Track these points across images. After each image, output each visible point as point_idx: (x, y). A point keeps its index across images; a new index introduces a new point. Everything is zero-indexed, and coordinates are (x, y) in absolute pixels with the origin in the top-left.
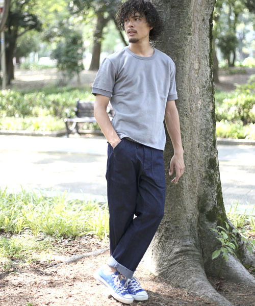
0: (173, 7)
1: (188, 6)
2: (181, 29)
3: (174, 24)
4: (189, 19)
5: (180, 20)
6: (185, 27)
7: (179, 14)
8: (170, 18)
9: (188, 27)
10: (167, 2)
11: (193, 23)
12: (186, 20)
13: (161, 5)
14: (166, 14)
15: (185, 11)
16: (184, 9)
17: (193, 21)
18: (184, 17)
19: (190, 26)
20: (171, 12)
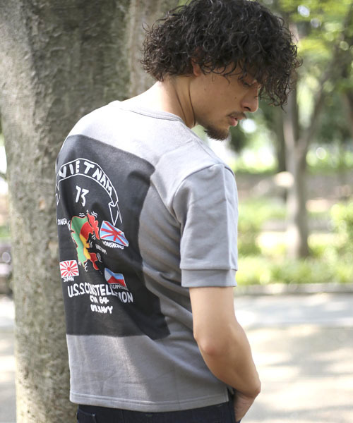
0: (85, 38)
1: (121, 36)
2: (106, 89)
3: (90, 77)
4: (123, 64)
5: (102, 68)
6: (117, 84)
7: (100, 55)
8: (82, 64)
9: (122, 82)
10: (73, 28)
11: (132, 74)
12: (118, 68)
13: (59, 37)
14: (72, 56)
15: (115, 46)
16: (111, 42)
17: (134, 70)
18: (113, 61)
19: (127, 80)
20: (83, 51)
